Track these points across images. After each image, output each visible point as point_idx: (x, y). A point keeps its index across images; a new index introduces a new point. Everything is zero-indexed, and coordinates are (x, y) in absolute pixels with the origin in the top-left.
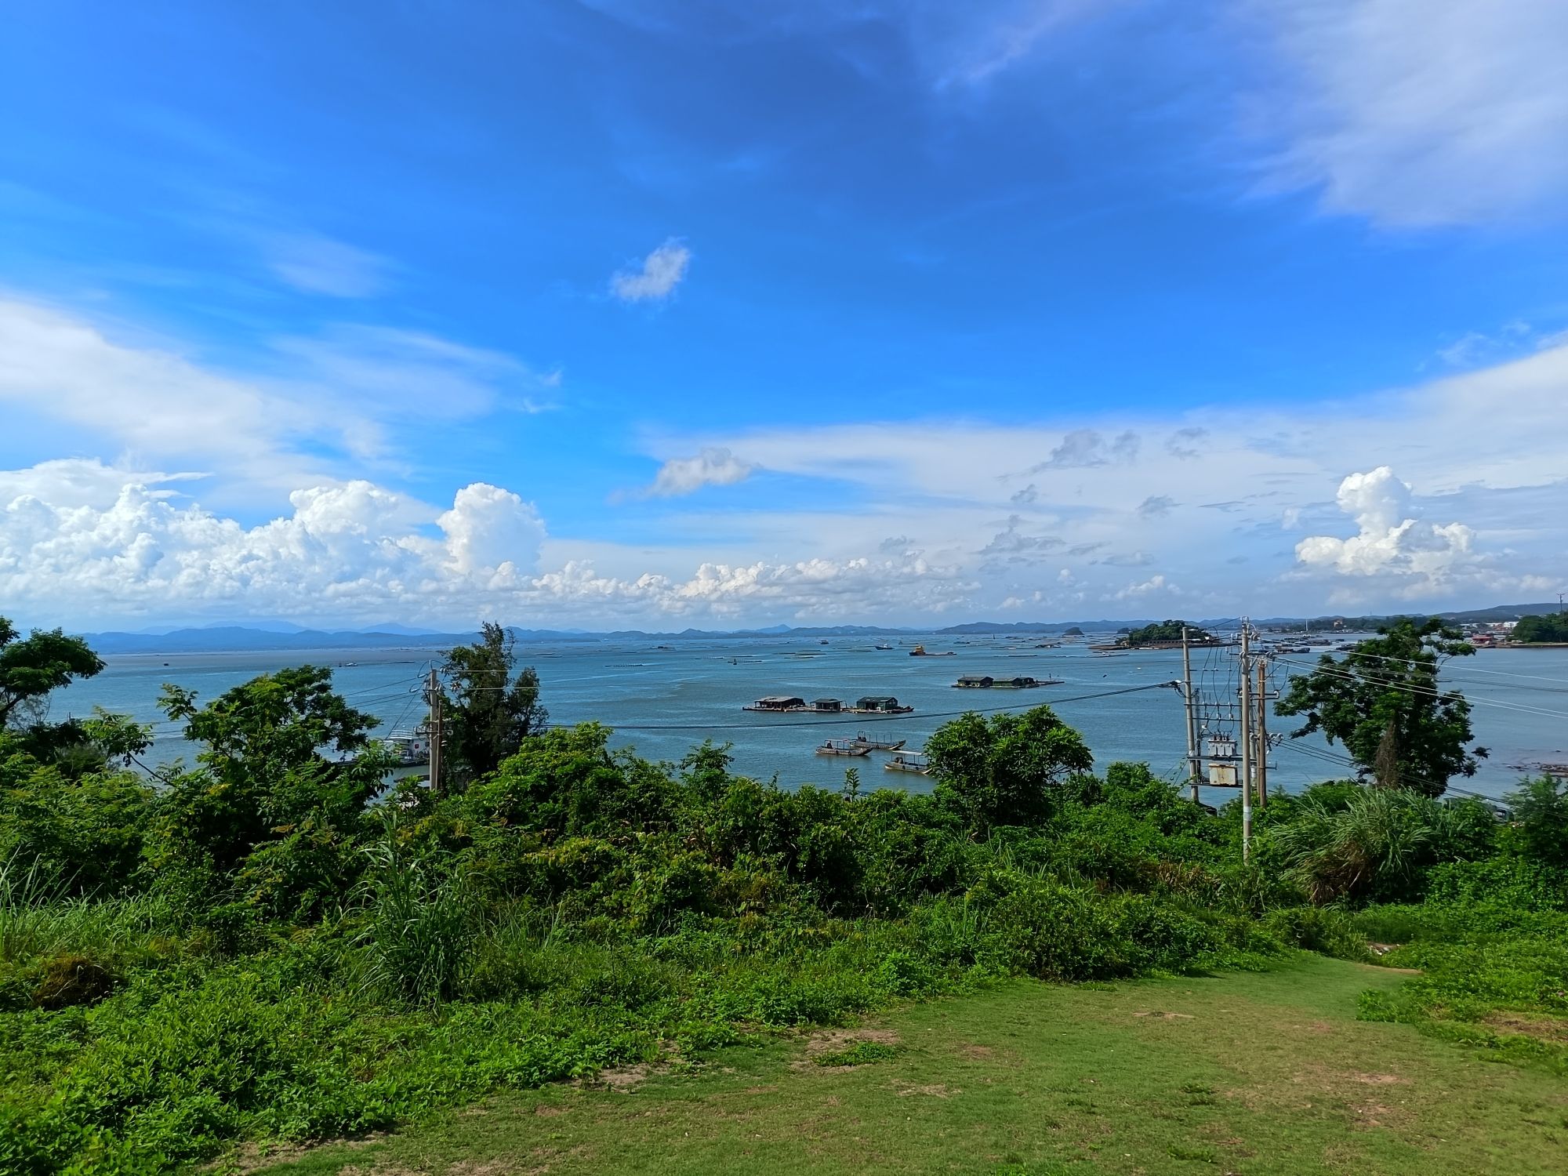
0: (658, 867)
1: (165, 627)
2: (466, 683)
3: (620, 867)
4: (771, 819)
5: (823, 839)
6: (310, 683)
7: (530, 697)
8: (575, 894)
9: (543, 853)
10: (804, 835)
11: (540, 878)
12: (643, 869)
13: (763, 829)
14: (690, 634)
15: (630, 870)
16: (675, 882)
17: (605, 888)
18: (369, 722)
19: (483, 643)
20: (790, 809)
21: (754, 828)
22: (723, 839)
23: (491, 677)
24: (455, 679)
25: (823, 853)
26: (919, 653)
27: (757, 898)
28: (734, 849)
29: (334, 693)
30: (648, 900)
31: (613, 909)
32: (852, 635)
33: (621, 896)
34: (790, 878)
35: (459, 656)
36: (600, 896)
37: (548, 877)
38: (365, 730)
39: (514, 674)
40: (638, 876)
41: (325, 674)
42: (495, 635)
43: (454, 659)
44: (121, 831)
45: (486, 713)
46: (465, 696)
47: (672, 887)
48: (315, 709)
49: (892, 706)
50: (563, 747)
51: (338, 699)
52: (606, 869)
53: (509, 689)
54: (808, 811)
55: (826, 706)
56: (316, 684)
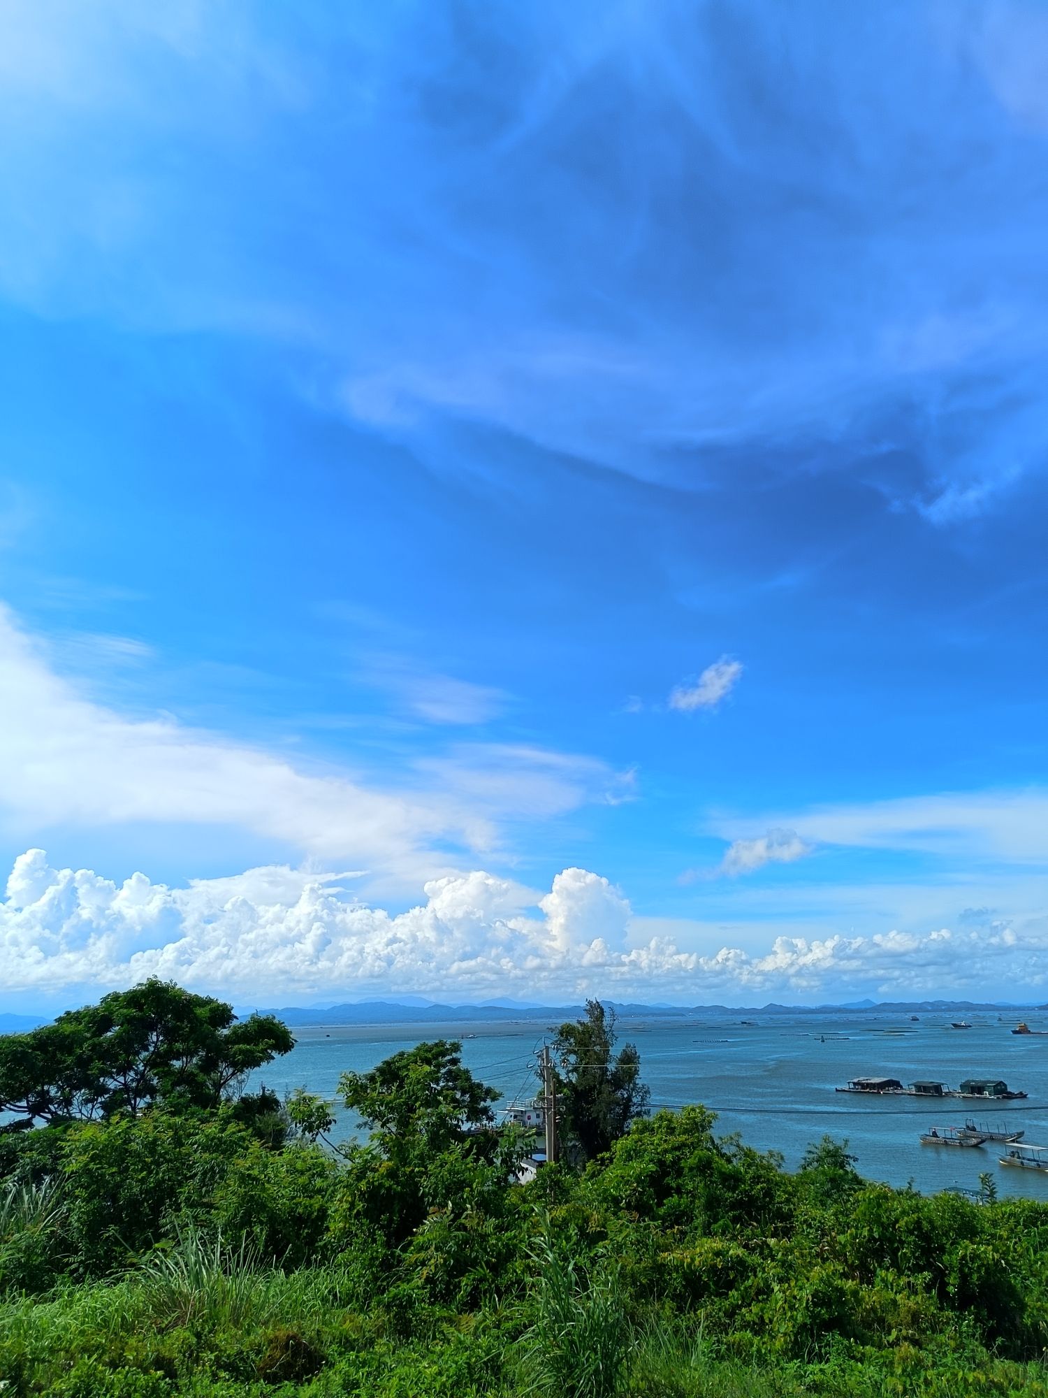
0: (797, 1280)
1: (327, 1003)
2: (572, 1058)
3: (756, 1276)
4: (911, 1232)
5: (972, 1260)
6: (444, 1056)
7: (631, 1075)
8: (713, 1303)
9: (677, 1254)
10: (950, 1254)
11: (676, 1281)
12: (781, 1281)
13: (902, 1242)
14: (772, 1009)
15: (766, 1280)
16: (820, 1299)
17: (743, 1299)
18: (491, 1094)
19: (586, 1019)
20: (931, 1222)
21: (891, 1241)
22: (858, 1250)
23: (595, 1052)
24: (563, 1054)
25: (975, 1276)
26: (1023, 1031)
27: (909, 1326)
28: (873, 1263)
29: (463, 1066)
30: (792, 1317)
31: (754, 1323)
32: (944, 1010)
33: (762, 1310)
34: (941, 1303)
35: (567, 1032)
36: (740, 1307)
37: (685, 1279)
38: (488, 1102)
39: (616, 1051)
40: (776, 1288)
41: (456, 1048)
42: (597, 1010)
43: (562, 1036)
44: (312, 1201)
45: (592, 1088)
46: (572, 1071)
47: (815, 1305)
48: (448, 1081)
49: (1001, 1090)
50: (671, 1131)
51: (467, 1071)
52: (742, 1276)
53: (612, 1067)
54: (950, 1226)
55: (926, 1089)
56: (448, 1058)
